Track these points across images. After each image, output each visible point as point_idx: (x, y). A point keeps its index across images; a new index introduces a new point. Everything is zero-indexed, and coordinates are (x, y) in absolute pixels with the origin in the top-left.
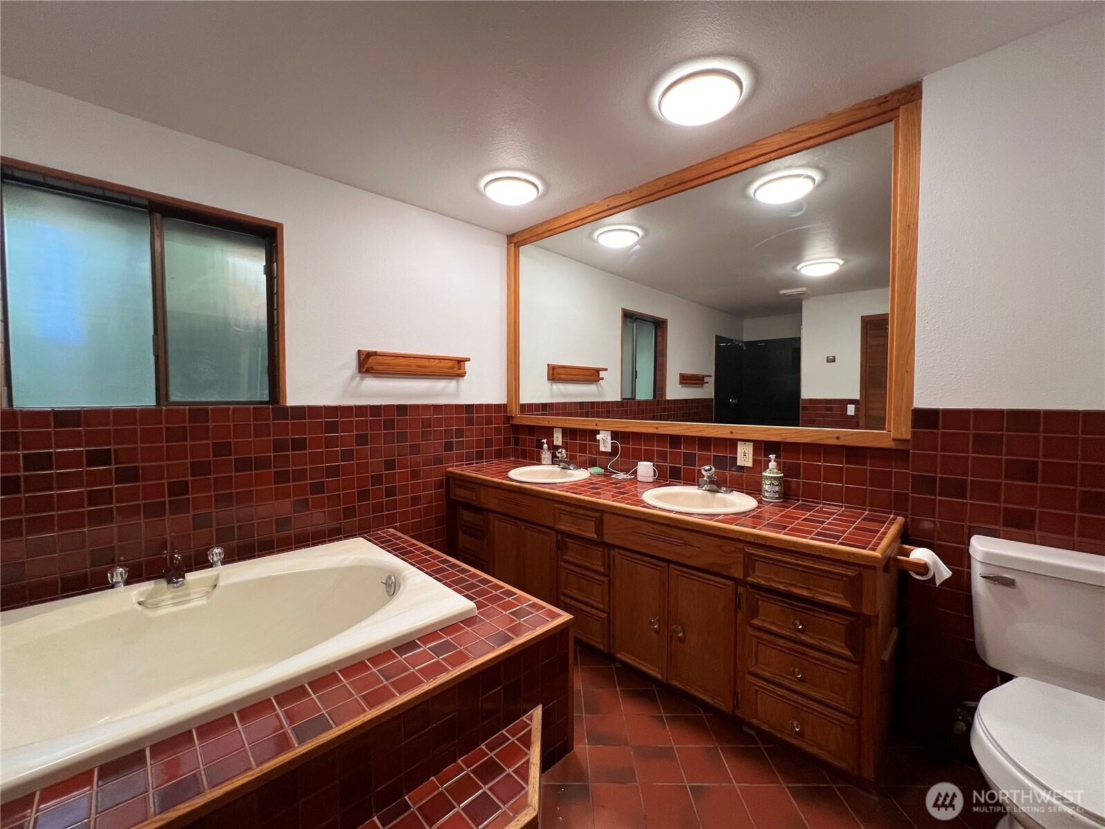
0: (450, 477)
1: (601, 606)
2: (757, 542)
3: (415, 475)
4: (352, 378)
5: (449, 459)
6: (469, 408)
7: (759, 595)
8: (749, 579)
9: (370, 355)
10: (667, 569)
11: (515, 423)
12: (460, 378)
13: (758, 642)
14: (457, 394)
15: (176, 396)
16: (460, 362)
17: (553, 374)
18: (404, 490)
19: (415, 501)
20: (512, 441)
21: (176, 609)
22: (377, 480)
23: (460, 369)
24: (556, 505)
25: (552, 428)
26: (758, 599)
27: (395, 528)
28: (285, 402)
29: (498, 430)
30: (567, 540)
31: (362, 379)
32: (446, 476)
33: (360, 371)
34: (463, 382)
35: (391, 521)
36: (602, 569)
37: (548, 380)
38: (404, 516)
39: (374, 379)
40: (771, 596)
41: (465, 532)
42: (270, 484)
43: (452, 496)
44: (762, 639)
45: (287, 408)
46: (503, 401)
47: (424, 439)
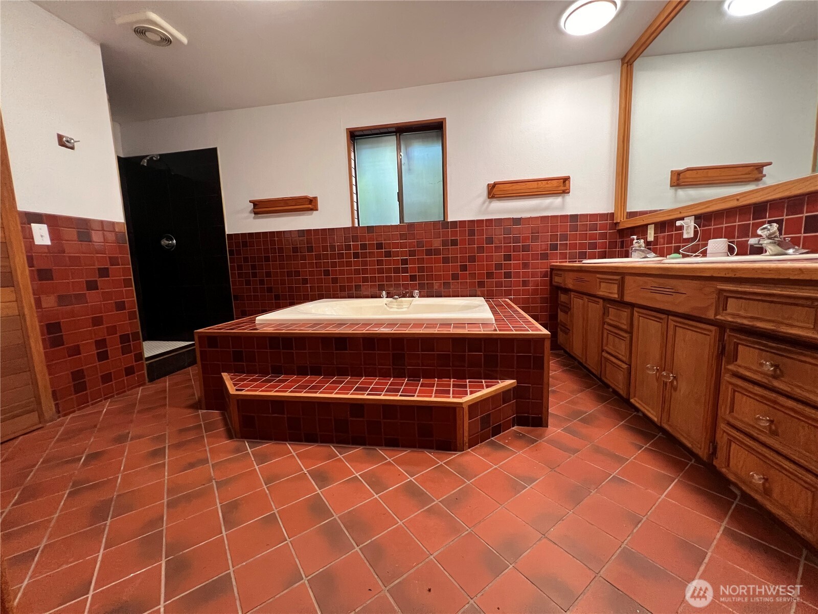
0: (553, 269)
1: (624, 359)
2: (727, 276)
3: (525, 266)
4: (484, 203)
5: (554, 256)
6: (574, 217)
7: (737, 338)
8: (718, 317)
9: (495, 185)
10: (666, 321)
11: (620, 228)
12: (566, 195)
13: (735, 391)
14: (563, 207)
15: (406, 220)
16: (566, 180)
17: (678, 180)
18: (517, 275)
19: (525, 283)
20: (619, 244)
21: (397, 310)
22: (498, 267)
23: (565, 186)
24: (598, 276)
25: (646, 225)
26: (738, 344)
27: (510, 299)
28: (447, 219)
29: (603, 236)
30: (608, 305)
31: (490, 202)
32: (550, 269)
33: (489, 198)
34: (568, 198)
35: (507, 294)
36: (625, 327)
37: (671, 186)
38: (517, 293)
39: (498, 201)
40: (744, 337)
41: (561, 311)
42: (441, 263)
43: (554, 284)
44: (737, 386)
45: (448, 222)
46: (611, 210)
47: (533, 241)
